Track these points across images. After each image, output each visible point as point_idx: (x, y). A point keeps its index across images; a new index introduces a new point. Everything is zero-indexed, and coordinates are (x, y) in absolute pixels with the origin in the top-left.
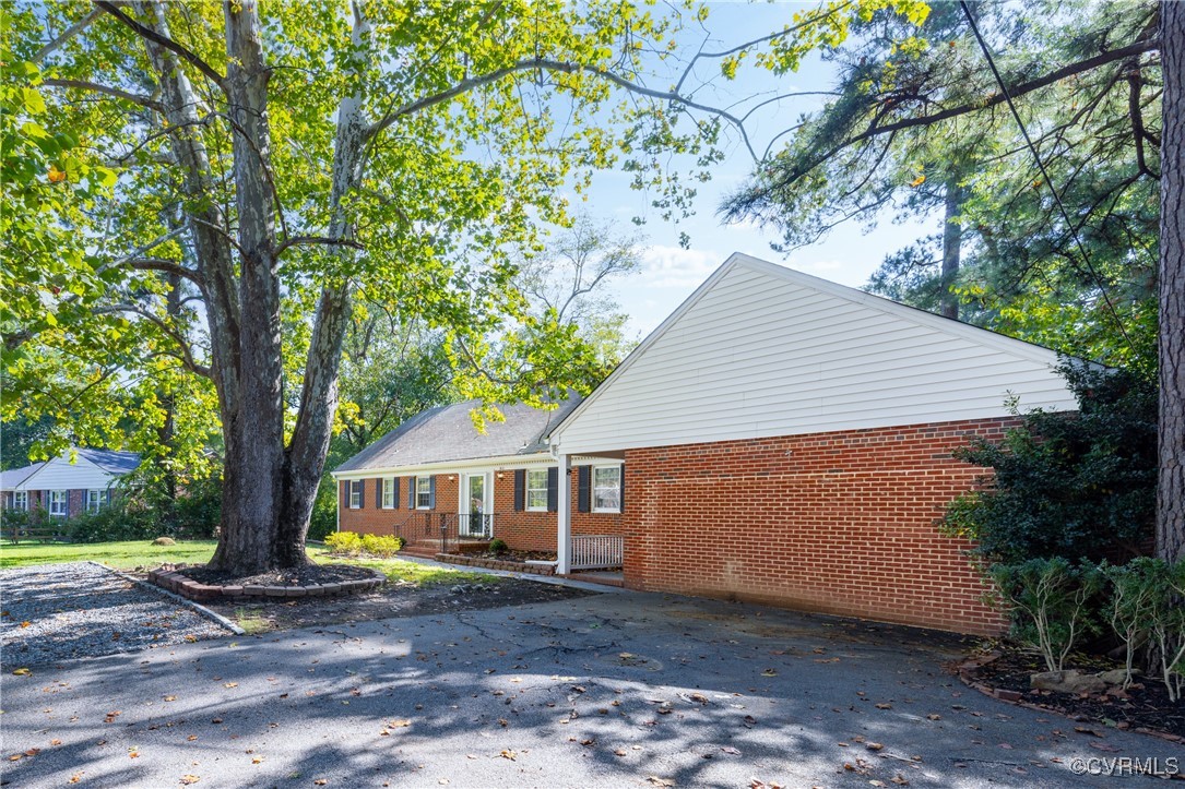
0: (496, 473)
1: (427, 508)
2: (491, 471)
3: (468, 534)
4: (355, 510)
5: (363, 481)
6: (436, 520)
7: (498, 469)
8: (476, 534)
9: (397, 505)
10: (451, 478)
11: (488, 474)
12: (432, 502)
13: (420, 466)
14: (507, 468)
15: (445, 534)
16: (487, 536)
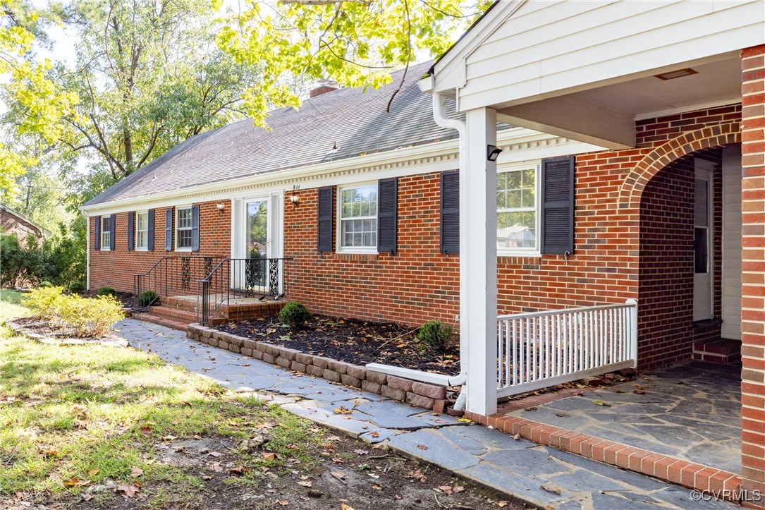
0: (287, 194)
1: (189, 250)
2: (280, 191)
3: (243, 287)
4: (105, 253)
5: (114, 216)
6: (197, 269)
7: (290, 188)
8: (256, 288)
9: (152, 247)
10: (220, 206)
11: (274, 198)
12: (195, 241)
13: (179, 192)
14: (304, 185)
15: (206, 289)
16: (273, 293)
